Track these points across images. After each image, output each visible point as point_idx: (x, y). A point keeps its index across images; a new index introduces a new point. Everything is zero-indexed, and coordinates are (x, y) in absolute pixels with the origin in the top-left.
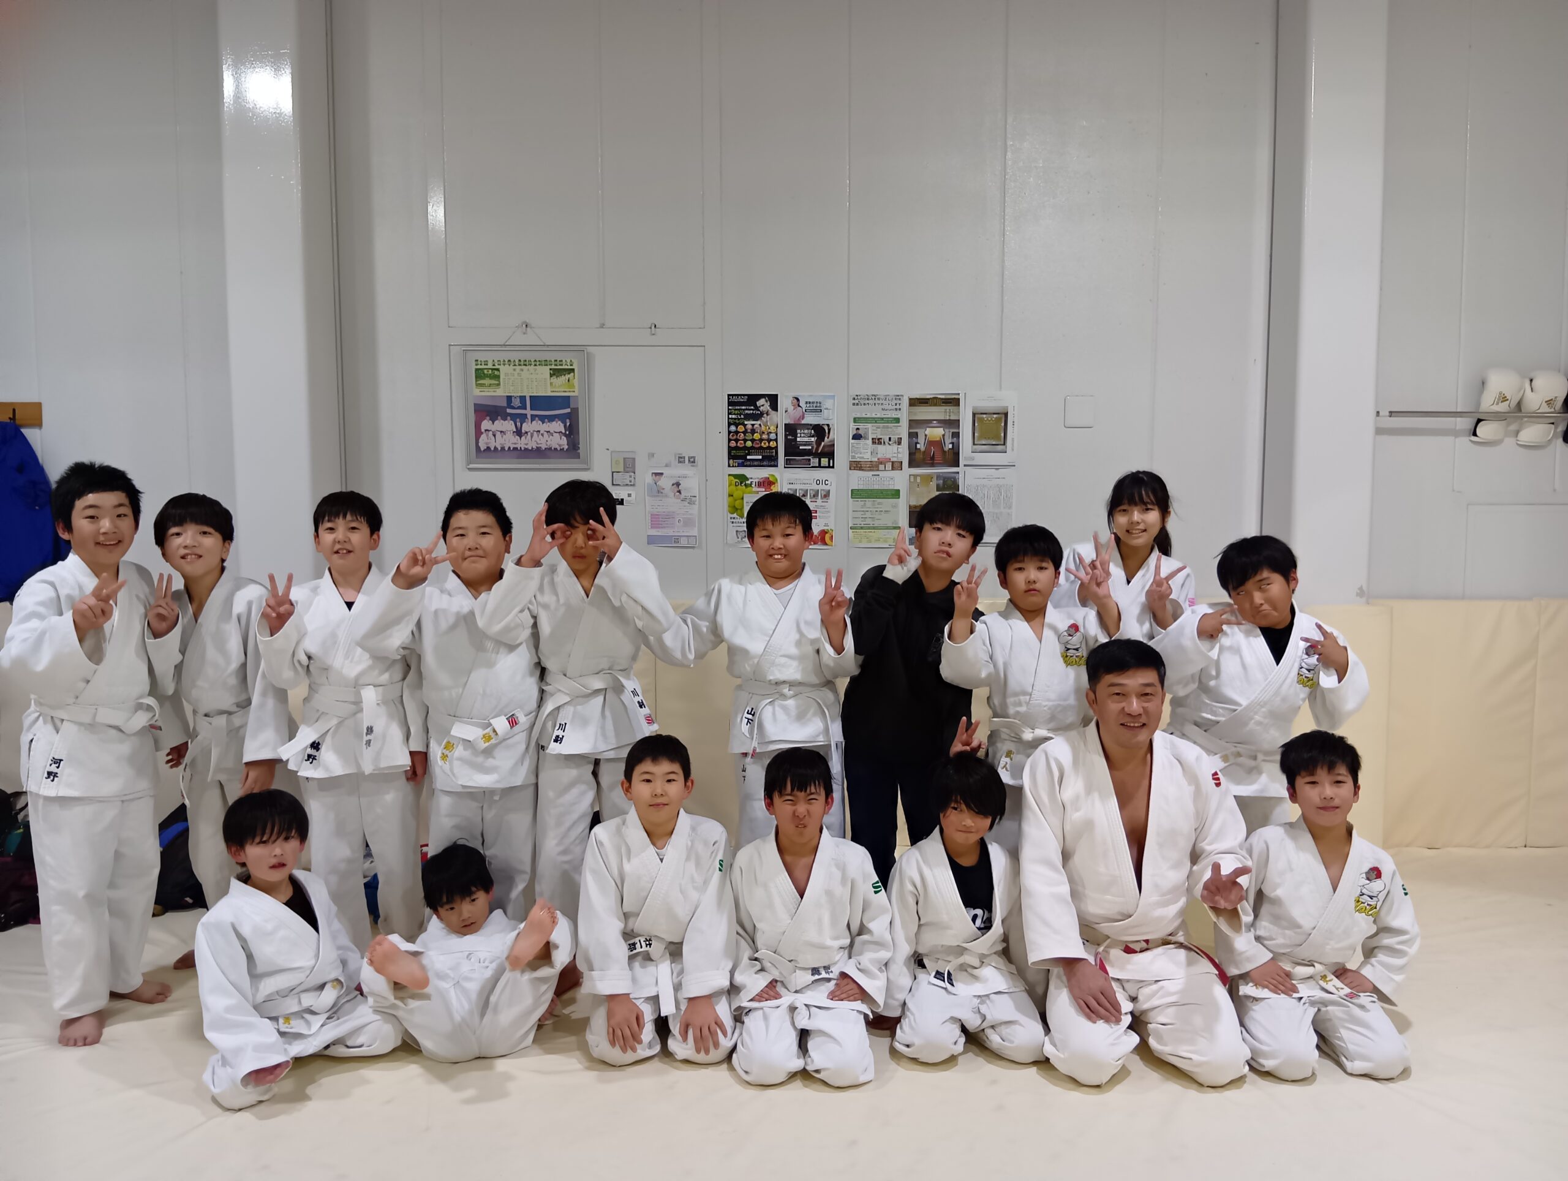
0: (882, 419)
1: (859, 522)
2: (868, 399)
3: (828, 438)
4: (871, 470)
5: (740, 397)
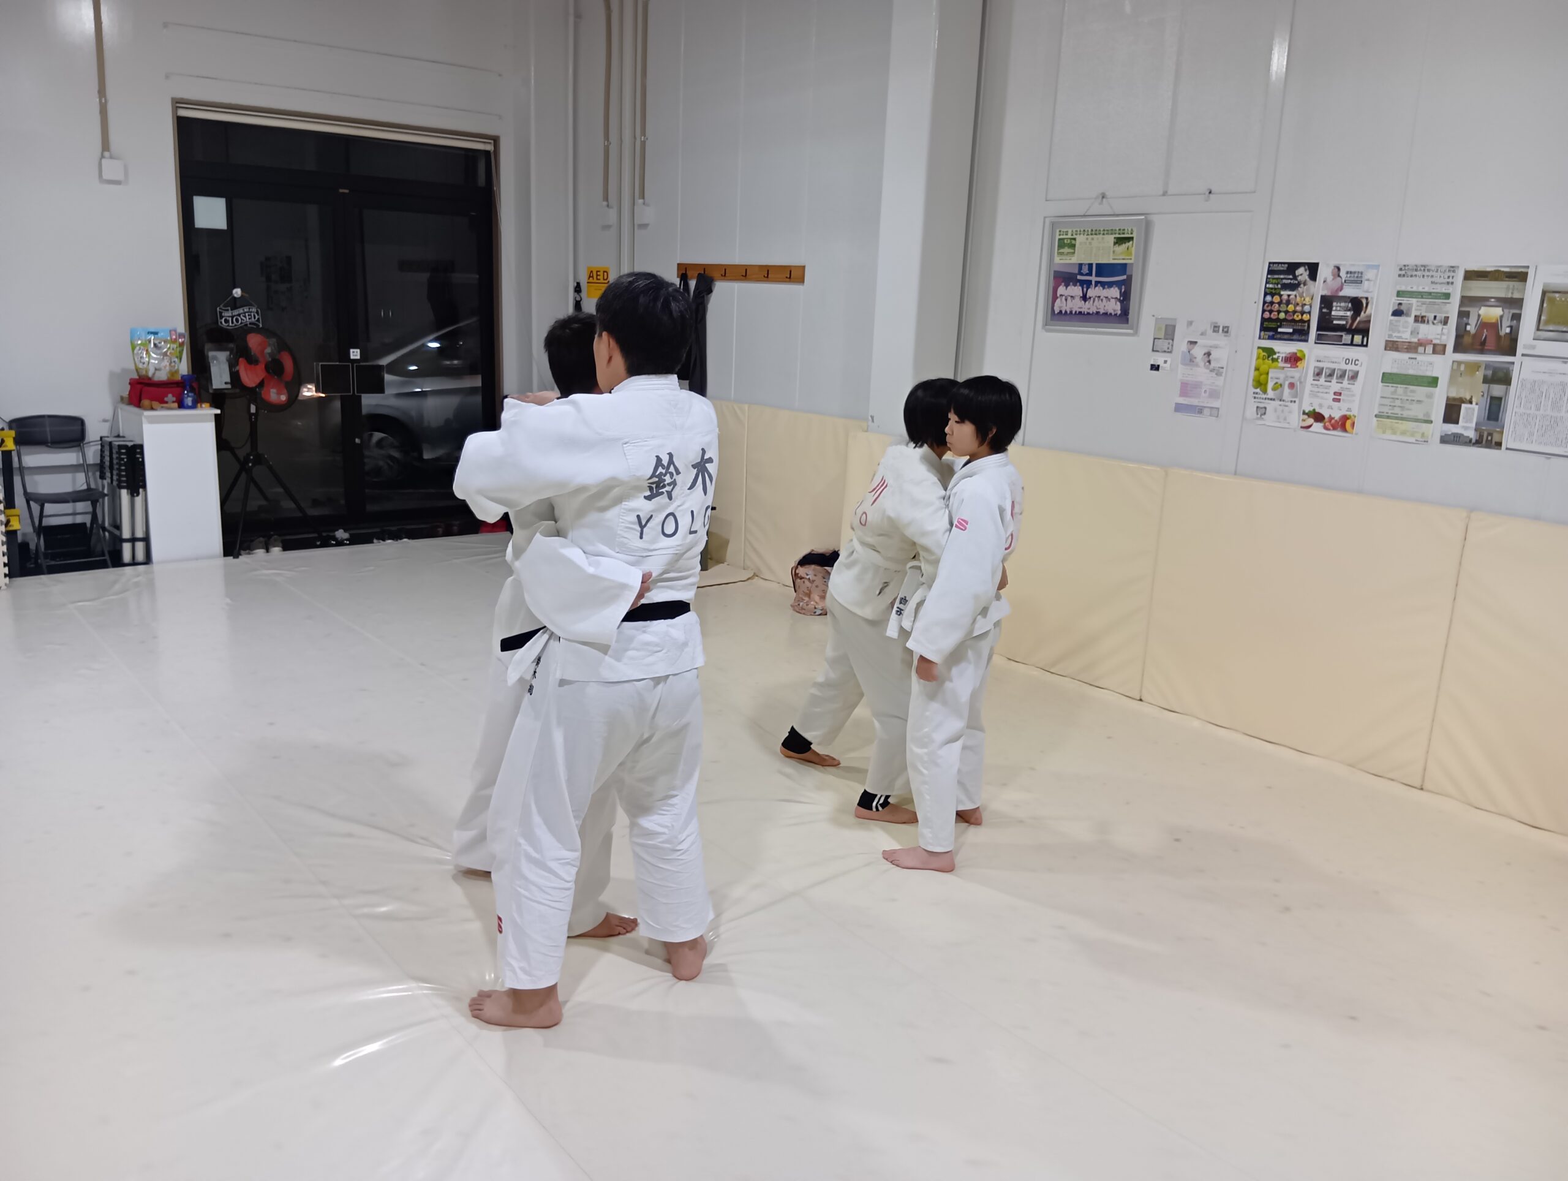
0: (1430, 293)
1: (1386, 410)
2: (1416, 270)
3: (1365, 312)
4: (1408, 352)
5: (1280, 265)
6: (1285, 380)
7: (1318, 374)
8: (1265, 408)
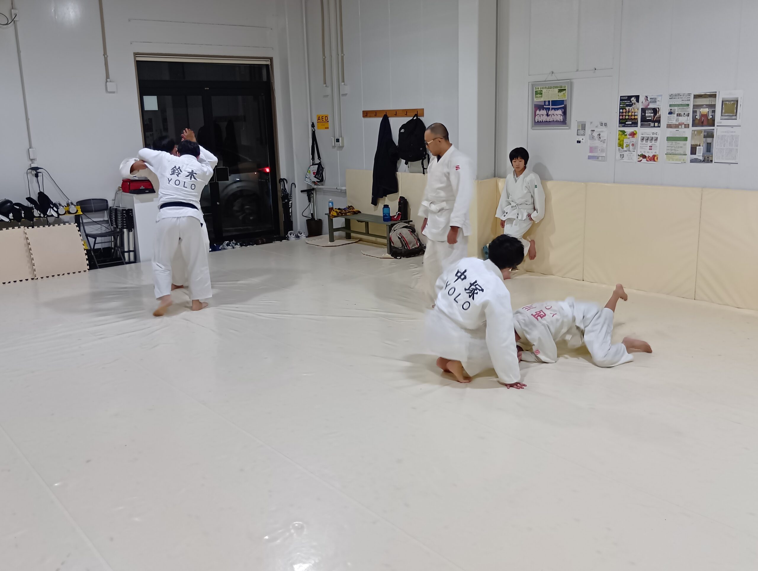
0: (682, 105)
1: (669, 151)
2: (676, 96)
3: (659, 114)
4: (675, 128)
5: (625, 97)
6: (630, 143)
7: (642, 140)
8: (623, 155)
